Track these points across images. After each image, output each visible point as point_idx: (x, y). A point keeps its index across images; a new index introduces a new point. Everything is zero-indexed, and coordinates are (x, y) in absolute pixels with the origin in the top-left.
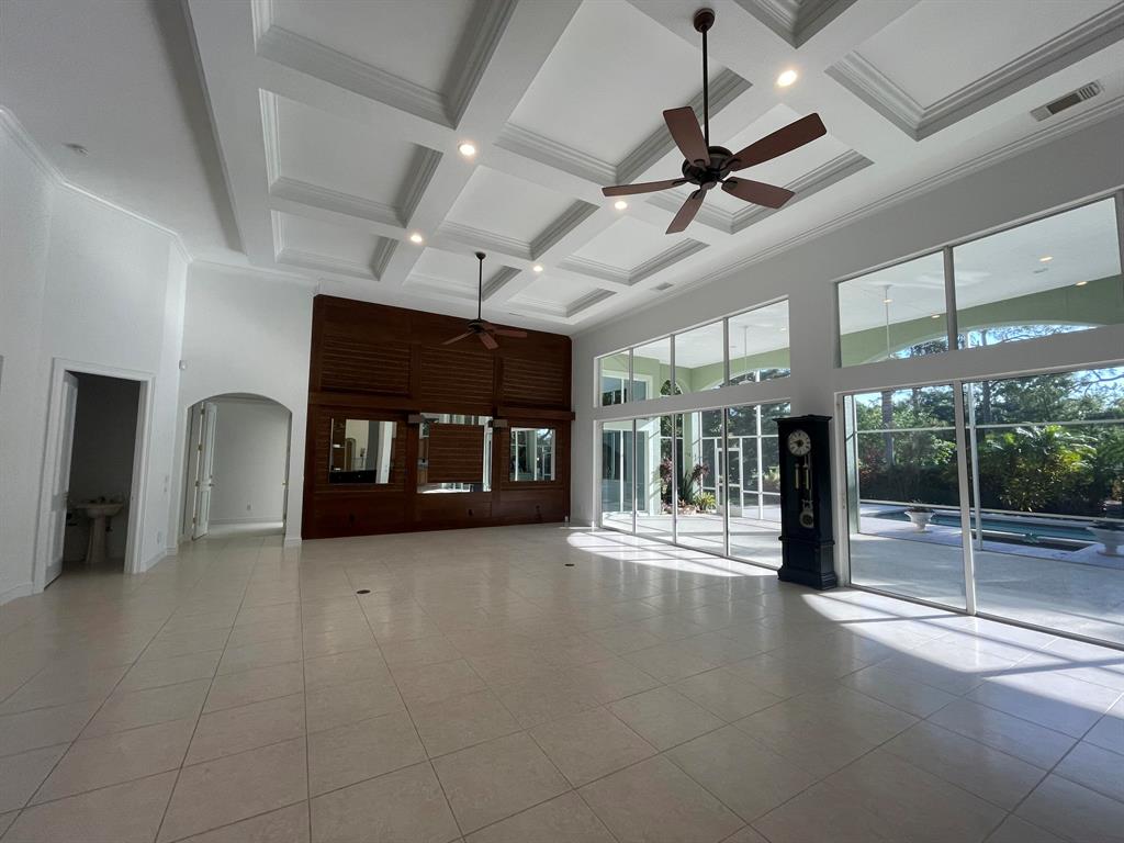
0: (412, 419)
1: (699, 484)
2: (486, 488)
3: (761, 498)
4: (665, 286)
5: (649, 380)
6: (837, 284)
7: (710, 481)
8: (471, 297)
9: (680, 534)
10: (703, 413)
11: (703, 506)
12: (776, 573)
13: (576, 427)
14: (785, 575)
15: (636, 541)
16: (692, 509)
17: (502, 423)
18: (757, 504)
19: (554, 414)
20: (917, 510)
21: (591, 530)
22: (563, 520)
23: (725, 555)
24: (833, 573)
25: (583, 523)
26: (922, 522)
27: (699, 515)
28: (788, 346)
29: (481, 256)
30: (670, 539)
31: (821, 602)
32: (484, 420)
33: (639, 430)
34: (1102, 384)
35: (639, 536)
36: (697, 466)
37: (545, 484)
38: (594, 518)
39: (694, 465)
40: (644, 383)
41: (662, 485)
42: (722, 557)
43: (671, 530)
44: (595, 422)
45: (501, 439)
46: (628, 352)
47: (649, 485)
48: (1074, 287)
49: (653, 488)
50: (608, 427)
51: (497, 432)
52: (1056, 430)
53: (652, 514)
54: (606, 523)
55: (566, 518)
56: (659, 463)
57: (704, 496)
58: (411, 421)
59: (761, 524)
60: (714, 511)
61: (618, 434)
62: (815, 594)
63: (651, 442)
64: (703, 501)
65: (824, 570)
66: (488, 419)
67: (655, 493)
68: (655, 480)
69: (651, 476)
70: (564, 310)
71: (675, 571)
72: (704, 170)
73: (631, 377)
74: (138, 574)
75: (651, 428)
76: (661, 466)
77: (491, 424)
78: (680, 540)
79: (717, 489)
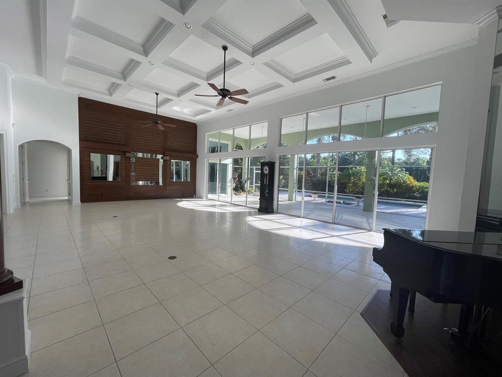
0: (128, 155)
1: (248, 184)
2: (161, 184)
4: (231, 110)
5: (230, 143)
6: (281, 119)
7: (252, 183)
8: (153, 106)
11: (248, 192)
12: (257, 210)
13: (198, 161)
14: (260, 210)
15: (219, 203)
16: (244, 193)
17: (167, 158)
19: (190, 155)
20: (314, 194)
21: (203, 200)
22: (193, 197)
25: (200, 197)
26: (315, 198)
27: (247, 195)
29: (157, 94)
32: (159, 156)
35: (220, 201)
37: (186, 182)
38: (205, 196)
39: (246, 177)
40: (228, 144)
42: (246, 207)
44: (206, 159)
45: (166, 165)
47: (228, 184)
49: (230, 185)
51: (165, 161)
52: (363, 168)
53: (229, 195)
54: (209, 198)
55: (194, 195)
57: (249, 189)
58: (127, 156)
60: (253, 195)
61: (216, 164)
63: (229, 167)
66: (161, 156)
67: (230, 187)
68: (230, 182)
70: (192, 115)
74: (9, 214)
75: (229, 162)
76: (233, 177)
77: (162, 158)
79: (254, 186)
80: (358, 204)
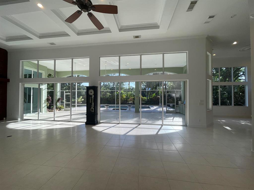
1: (59, 103)
3: (76, 106)
4: (52, 44)
5: (43, 72)
6: (100, 57)
7: (62, 102)
9: (56, 117)
10: (61, 83)
11: (60, 109)
12: (85, 123)
14: (87, 123)
15: (39, 122)
16: (57, 110)
18: (75, 107)
20: (107, 106)
21: (18, 121)
23: (70, 121)
24: (97, 121)
25: (14, 119)
26: (107, 108)
27: (59, 111)
28: (89, 70)
30: (53, 119)
31: (95, 128)
33: (41, 87)
34: (126, 85)
35: (41, 120)
36: (59, 98)
38: (19, 116)
39: (58, 98)
41: (47, 104)
42: (69, 122)
43: (53, 116)
44: (20, 83)
46: (36, 62)
47: (43, 104)
48: (129, 69)
49: (44, 105)
50: (27, 86)
52: (122, 91)
53: (43, 113)
54: (25, 118)
55: (4, 118)
56: (46, 98)
57: (60, 106)
59: (76, 112)
60: (64, 110)
61: (31, 88)
62: (94, 126)
63: (44, 91)
64: (60, 107)
65: (96, 121)
67: (45, 107)
68: (45, 103)
69: (43, 102)
70: (5, 38)
71: (54, 129)
72: (84, 4)
73: (38, 70)
75: (44, 87)
76: (47, 99)
78: (56, 119)
79: (65, 104)
80: (130, 109)
